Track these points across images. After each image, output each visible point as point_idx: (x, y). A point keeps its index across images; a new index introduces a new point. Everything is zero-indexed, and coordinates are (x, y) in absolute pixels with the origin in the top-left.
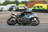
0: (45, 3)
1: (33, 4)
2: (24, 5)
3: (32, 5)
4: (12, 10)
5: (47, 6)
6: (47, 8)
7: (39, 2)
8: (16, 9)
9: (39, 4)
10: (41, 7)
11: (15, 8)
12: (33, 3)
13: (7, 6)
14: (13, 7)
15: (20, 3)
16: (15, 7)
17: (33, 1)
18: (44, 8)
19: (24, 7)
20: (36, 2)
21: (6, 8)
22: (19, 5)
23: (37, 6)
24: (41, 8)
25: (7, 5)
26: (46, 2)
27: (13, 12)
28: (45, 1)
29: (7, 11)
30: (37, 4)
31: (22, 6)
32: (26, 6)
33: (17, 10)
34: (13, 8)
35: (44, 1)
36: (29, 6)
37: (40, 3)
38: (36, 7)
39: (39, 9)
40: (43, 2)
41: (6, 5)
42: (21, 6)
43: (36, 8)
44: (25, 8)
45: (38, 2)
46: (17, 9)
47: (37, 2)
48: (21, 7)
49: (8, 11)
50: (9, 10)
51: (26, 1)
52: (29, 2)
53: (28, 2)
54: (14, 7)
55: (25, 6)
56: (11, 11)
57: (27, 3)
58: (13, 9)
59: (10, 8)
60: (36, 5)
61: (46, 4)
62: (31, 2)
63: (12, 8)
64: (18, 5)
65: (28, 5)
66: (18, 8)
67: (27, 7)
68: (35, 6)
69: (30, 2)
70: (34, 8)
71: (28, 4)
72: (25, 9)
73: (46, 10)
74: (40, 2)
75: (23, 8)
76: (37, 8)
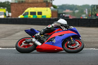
1: (23, 7)
2: (3, 10)
7: (34, 4)
9: (35, 8)
10: (38, 14)
12: (23, 6)
17: (22, 2)
18: (45, 16)
20: (28, 3)
23: (31, 12)
24: (39, 16)
26: (49, 3)
28: (47, 1)
32: (9, 11)
35: (44, 1)
36: (14, 12)
40: (43, 4)
43: (29, 15)
44: (7, 15)
47: (31, 3)
51: (8, 2)
52: (15, 3)
60: (30, 10)
61: (49, 8)
65: (12, 10)
67: (10, 14)
69: (15, 5)
71: (12, 7)
72: (6, 17)
74: (36, 4)
75: (3, 17)
76: (32, 16)
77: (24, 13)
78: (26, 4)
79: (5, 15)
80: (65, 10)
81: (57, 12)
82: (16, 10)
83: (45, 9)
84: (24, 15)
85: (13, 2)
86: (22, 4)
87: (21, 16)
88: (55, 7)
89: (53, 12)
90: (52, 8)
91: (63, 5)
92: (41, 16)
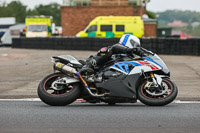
0: (137, 10)
1: (86, 16)
2: (46, 21)
3: (83, 22)
5: (142, 26)
6: (145, 31)
7: (109, 10)
8: (13, 40)
9: (111, 17)
10: (117, 30)
11: (12, 33)
12: (86, 12)
14: (1, 31)
15: (32, 14)
16: (11, 28)
17: (85, 4)
19: (50, 31)
20: (96, 7)
22: (27, 20)
23: (102, 26)
24: (119, 35)
26: (140, 7)
28: (135, 4)
30: (103, 17)
31: (38, 26)
32: (58, 24)
34: (3, 33)
35: (130, 4)
36: (67, 24)
37: (114, 14)
38: (96, 30)
39: (109, 37)
40: (128, 9)
42: (35, 23)
43: (98, 32)
44: (54, 32)
45: (105, 10)
46: (18, 37)
47: (101, 7)
48: (36, 29)
51: (56, 5)
52: (70, 7)
53: (63, 8)
54: (7, 31)
55: (54, 25)
57: (59, 12)
58: (3, 39)
60: (100, 21)
61: (138, 18)
62: (79, 6)
64: (23, 22)
65: (63, 21)
66: (22, 34)
67: (60, 29)
68: (92, 23)
69: (71, 10)
70: (91, 35)
71: (64, 15)
72: (50, 36)
74: (113, 10)
75: (44, 34)
76: (104, 35)
77: (88, 28)
78: (92, 9)
80: (172, 21)
81: (156, 25)
82: (72, 21)
83: (133, 18)
84: (87, 32)
85: (65, 5)
86: (85, 10)
87: (82, 34)
88: (151, 15)
89: (146, 25)
90: (146, 17)
91: (168, 12)
92: (122, 33)
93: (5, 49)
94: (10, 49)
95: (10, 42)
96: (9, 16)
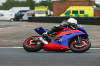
1: (65, 6)
2: (45, 9)
3: (63, 9)
4: (22, 18)
5: (93, 11)
7: (77, 3)
9: (78, 7)
10: (80, 13)
11: (28, 14)
12: (65, 4)
13: (11, 10)
14: (22, 13)
15: (38, 5)
18: (88, 15)
20: (70, 2)
21: (8, 15)
22: (35, 8)
23: (73, 11)
24: (82, 15)
25: (11, 8)
26: (92, 2)
27: (22, 22)
29: (10, 21)
31: (41, 11)
32: (51, 10)
33: (32, 19)
34: (24, 15)
36: (55, 10)
37: (79, 5)
38: (70, 13)
40: (86, 3)
41: (8, 10)
44: (49, 14)
45: (74, 3)
46: (31, 16)
47: (73, 2)
49: (12, 20)
50: (14, 20)
51: (50, 1)
52: (57, 2)
53: (53, 2)
54: (26, 14)
55: (49, 11)
56: (19, 21)
57: (51, 4)
59: (16, 15)
60: (72, 8)
61: (91, 7)
62: (61, 1)
63: (22, 16)
64: (34, 9)
65: (53, 9)
66: (33, 15)
67: (52, 13)
68: (68, 10)
69: (57, 3)
70: (67, 16)
71: (54, 6)
72: (47, 16)
73: (92, 18)
74: (79, 3)
75: (44, 15)
76: (74, 15)
77: (66, 12)
78: (68, 3)
79: (47, 13)
82: (58, 9)
83: (88, 7)
84: (65, 14)
86: (64, 3)
87: (63, 15)
89: (95, 11)
90: (95, 6)
92: (83, 15)
93: (25, 22)
94: (27, 22)
95: (27, 19)
96: (27, 6)
